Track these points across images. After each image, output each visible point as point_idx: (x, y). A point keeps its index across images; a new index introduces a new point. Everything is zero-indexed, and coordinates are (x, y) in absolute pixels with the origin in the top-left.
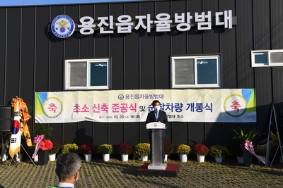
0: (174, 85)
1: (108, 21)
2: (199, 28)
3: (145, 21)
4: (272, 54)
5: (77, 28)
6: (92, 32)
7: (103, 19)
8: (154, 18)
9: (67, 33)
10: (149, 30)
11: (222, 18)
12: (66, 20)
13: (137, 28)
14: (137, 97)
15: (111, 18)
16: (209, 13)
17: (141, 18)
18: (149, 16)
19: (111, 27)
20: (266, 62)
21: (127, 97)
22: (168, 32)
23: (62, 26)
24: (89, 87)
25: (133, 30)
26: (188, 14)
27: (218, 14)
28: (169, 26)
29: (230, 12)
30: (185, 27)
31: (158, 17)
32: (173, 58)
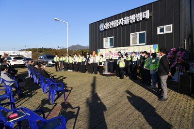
0: (131, 45)
6: (108, 28)
7: (111, 23)
9: (103, 29)
10: (123, 24)
15: (113, 21)
16: (141, 13)
17: (120, 20)
19: (113, 25)
20: (163, 32)
21: (118, 50)
25: (118, 25)
26: (134, 15)
28: (128, 21)
29: (148, 11)
30: (133, 21)
31: (125, 18)
32: (131, 34)
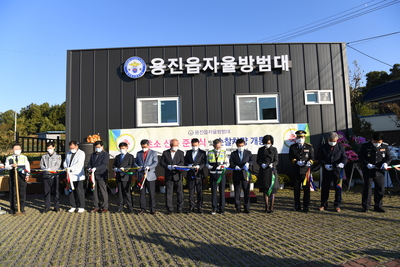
0: (239, 121)
1: (177, 63)
2: (261, 70)
3: (212, 63)
4: (322, 94)
5: (148, 68)
6: (163, 72)
7: (173, 61)
8: (220, 61)
9: (139, 73)
10: (216, 71)
11: (280, 61)
12: (138, 62)
13: (205, 69)
14: (206, 132)
15: (181, 59)
16: (269, 57)
17: (208, 60)
18: (215, 58)
19: (181, 68)
20: (317, 100)
21: (197, 132)
22: (233, 73)
23: (134, 67)
24: (160, 124)
25: (201, 71)
26: (251, 57)
27: (276, 58)
28: (234, 68)
29: (287, 56)
30: (248, 69)
31: (224, 59)
32: (238, 97)
